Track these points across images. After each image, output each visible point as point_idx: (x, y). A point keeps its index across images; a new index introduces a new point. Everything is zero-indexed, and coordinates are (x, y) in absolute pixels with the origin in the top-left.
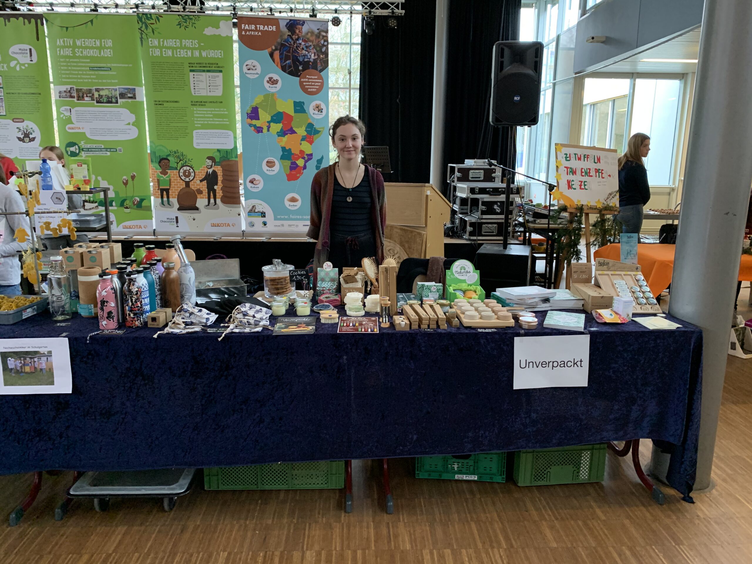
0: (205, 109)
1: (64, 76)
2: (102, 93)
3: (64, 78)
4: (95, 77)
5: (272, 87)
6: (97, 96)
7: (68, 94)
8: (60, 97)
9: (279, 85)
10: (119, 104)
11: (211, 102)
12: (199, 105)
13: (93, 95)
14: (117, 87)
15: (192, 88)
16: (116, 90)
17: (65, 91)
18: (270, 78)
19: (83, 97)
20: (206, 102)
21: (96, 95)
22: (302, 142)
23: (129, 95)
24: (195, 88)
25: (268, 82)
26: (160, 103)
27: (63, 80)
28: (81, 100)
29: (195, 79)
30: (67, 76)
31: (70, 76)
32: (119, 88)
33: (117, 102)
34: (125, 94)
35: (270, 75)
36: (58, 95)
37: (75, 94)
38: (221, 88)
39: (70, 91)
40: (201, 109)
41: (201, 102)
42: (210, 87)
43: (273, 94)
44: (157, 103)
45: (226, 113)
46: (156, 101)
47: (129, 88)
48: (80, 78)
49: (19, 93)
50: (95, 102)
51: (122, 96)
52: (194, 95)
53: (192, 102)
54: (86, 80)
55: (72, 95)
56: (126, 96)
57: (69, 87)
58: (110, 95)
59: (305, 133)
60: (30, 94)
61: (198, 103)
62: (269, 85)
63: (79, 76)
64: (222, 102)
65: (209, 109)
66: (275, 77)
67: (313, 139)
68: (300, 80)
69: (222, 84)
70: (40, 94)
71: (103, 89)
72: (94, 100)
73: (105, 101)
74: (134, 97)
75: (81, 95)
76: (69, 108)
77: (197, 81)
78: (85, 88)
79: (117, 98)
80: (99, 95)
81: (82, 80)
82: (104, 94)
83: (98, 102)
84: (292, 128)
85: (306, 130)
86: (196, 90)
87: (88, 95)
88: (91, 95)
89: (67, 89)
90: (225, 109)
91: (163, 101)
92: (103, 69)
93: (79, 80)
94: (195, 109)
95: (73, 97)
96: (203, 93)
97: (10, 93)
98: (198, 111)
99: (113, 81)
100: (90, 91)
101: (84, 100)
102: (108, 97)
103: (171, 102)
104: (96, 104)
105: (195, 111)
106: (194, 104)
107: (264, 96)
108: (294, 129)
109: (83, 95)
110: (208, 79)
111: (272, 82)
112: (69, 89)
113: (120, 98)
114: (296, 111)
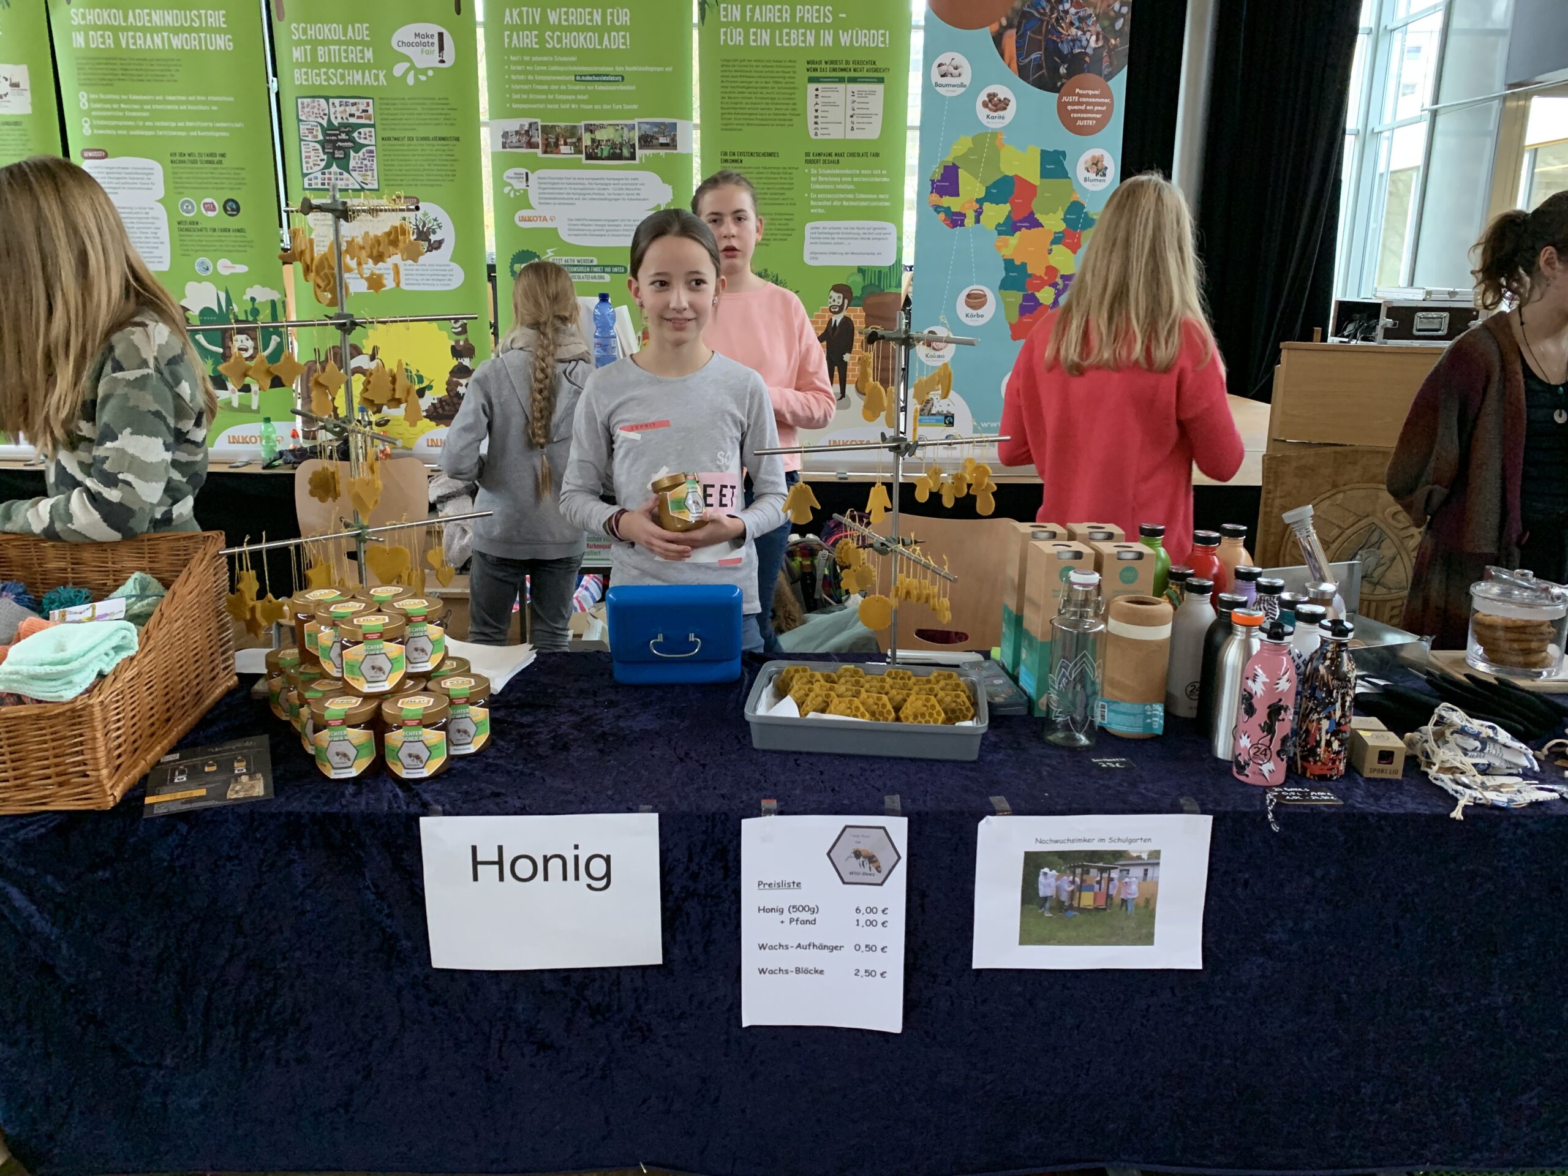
0: (837, 172)
1: (518, 96)
2: (600, 135)
3: (517, 101)
4: (586, 97)
5: (993, 118)
6: (589, 143)
7: (524, 139)
8: (504, 147)
9: (1010, 113)
10: (637, 161)
11: (852, 155)
12: (824, 162)
13: (580, 140)
14: (636, 121)
15: (811, 120)
16: (632, 127)
17: (517, 133)
18: (991, 96)
19: (557, 145)
20: (841, 155)
21: (587, 140)
22: (1054, 247)
23: (662, 140)
24: (819, 120)
25: (985, 105)
26: (736, 158)
27: (514, 106)
28: (551, 152)
29: (819, 100)
30: (525, 96)
31: (531, 96)
32: (640, 122)
33: (633, 157)
34: (652, 137)
35: (991, 89)
36: (501, 140)
37: (538, 139)
38: (877, 122)
39: (527, 132)
40: (828, 172)
41: (830, 155)
42: (855, 119)
43: (995, 134)
44: (728, 157)
45: (885, 179)
46: (726, 154)
47: (663, 124)
48: (552, 102)
49: (410, 139)
50: (583, 156)
51: (647, 141)
52: (813, 136)
53: (807, 154)
54: (568, 106)
55: (533, 140)
56: (655, 141)
57: (526, 122)
58: (618, 141)
59: (1062, 226)
60: (435, 139)
61: (822, 158)
62: (987, 111)
63: (550, 97)
64: (877, 155)
65: (847, 172)
66: (1003, 92)
67: (1079, 238)
68: (1060, 98)
69: (881, 113)
70: (457, 139)
71: (602, 127)
72: (581, 152)
73: (605, 154)
74: (672, 145)
75: (552, 141)
76: (524, 171)
77: (825, 104)
78: (562, 124)
79: (633, 146)
80: (593, 141)
81: (556, 106)
82: (605, 138)
83: (589, 157)
84: (1032, 214)
85: (1065, 220)
86: (820, 126)
87: (569, 141)
88: (574, 140)
89: (522, 126)
90: (884, 172)
91: (741, 154)
92: (604, 78)
93: (549, 106)
94: (814, 171)
95: (536, 146)
96: (836, 133)
97: (389, 139)
98: (821, 176)
99: (626, 107)
100: (572, 131)
101: (559, 153)
102: (613, 146)
103: (758, 154)
104: (584, 161)
105: (814, 175)
106: (812, 159)
107: (974, 139)
108: (1037, 216)
109: (558, 140)
110: (850, 99)
111: (995, 105)
112: (526, 128)
113: (641, 147)
114: (1045, 174)
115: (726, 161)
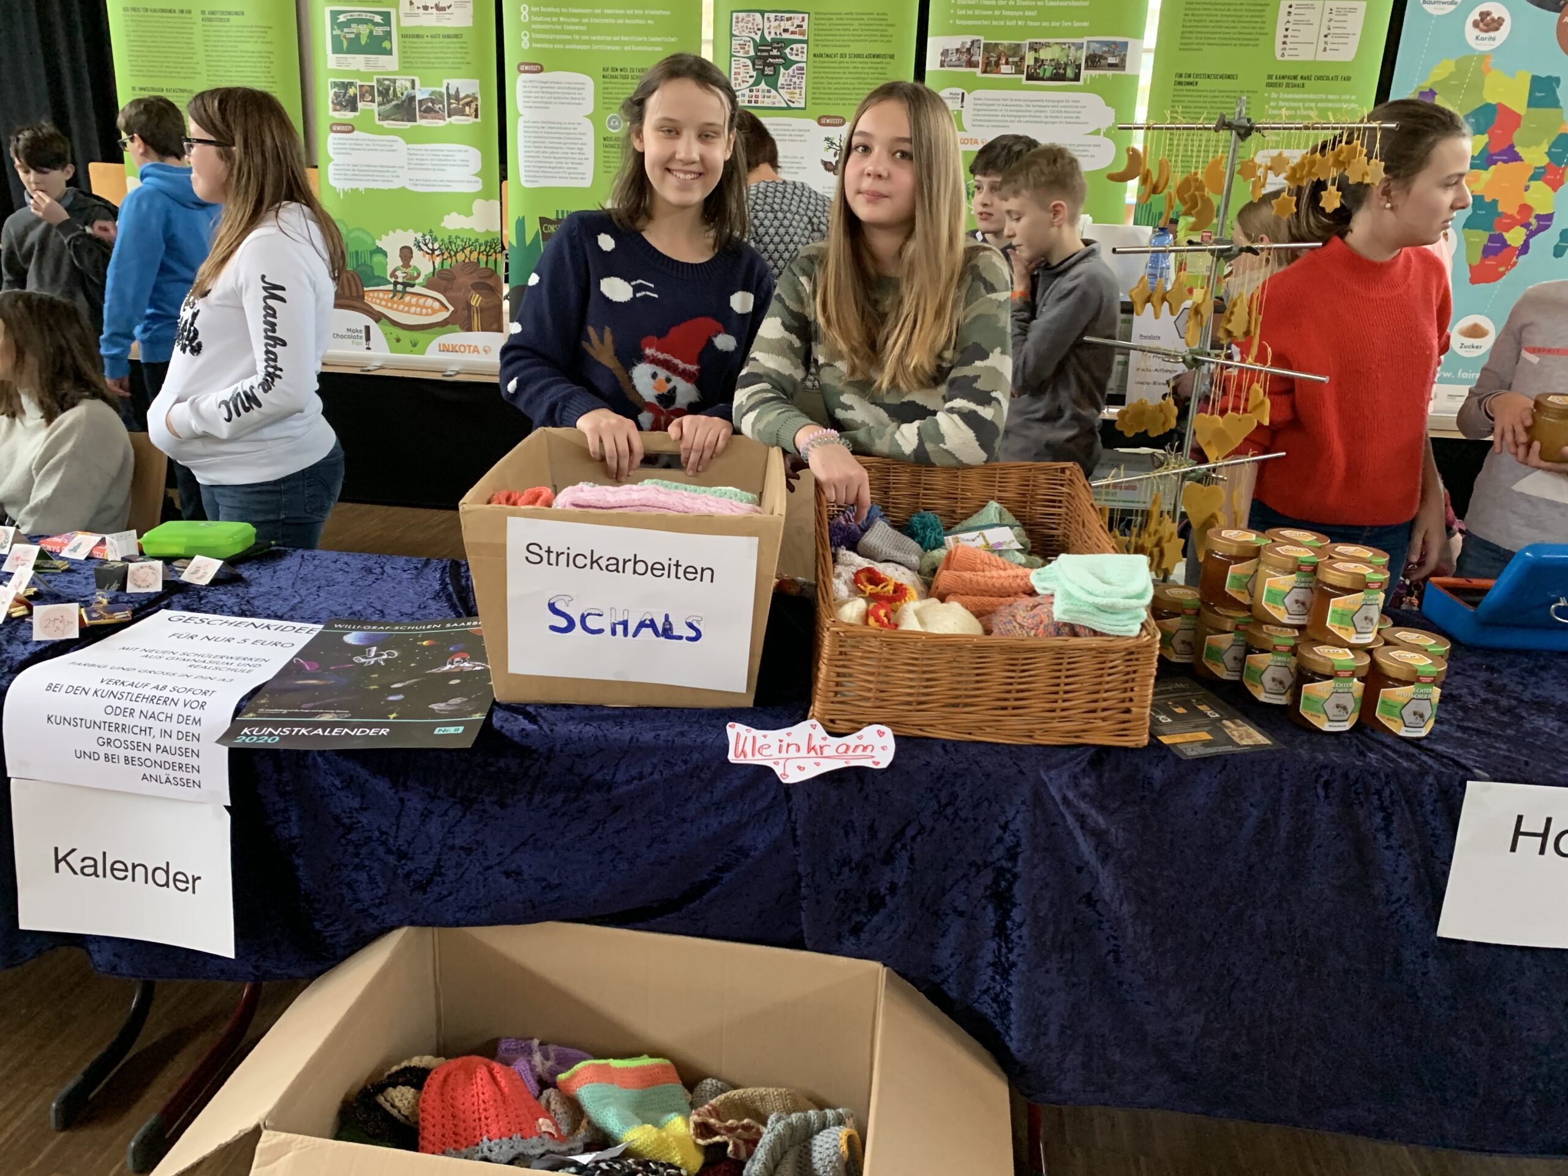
0: (1301, 96)
1: (963, 12)
2: (1043, 54)
3: (962, 17)
4: (1034, 13)
5: (1483, 39)
6: (1032, 62)
7: (964, 58)
8: (942, 65)
9: (1502, 35)
10: (1081, 82)
11: (1320, 78)
12: (1288, 85)
13: (1022, 59)
14: (1084, 40)
15: (1279, 39)
16: (1080, 47)
17: (957, 50)
18: (1484, 15)
19: (997, 64)
20: (1308, 78)
21: (1029, 60)
22: (1533, 184)
23: (1111, 60)
24: (1288, 40)
25: (1476, 24)
26: (1191, 80)
27: (958, 22)
28: (991, 72)
29: (1292, 18)
30: (970, 12)
31: (977, 12)
32: (1090, 41)
33: (1077, 78)
34: (1101, 57)
35: (1484, 7)
36: (939, 58)
37: (979, 58)
38: (1354, 42)
39: (969, 50)
40: (1291, 96)
41: (1295, 78)
42: (1329, 39)
43: (1484, 56)
44: (1183, 80)
45: (1353, 105)
46: (1181, 76)
47: (1115, 43)
48: (996, 18)
49: (842, 56)
50: (1024, 76)
51: (1094, 61)
52: (1279, 58)
53: (1270, 77)
54: (1013, 23)
55: (974, 59)
56: (1103, 62)
57: (968, 39)
58: (1063, 61)
59: (1545, 161)
60: (869, 56)
61: (1286, 81)
62: (1477, 32)
63: (997, 13)
64: (1348, 79)
65: (1312, 96)
66: (1497, 10)
67: (1562, 175)
68: (1561, 19)
69: (1359, 33)
70: (892, 57)
71: (1048, 45)
72: (1022, 73)
73: (1048, 74)
74: (1120, 66)
75: (993, 59)
76: (960, 91)
77: (1297, 23)
78: (1006, 42)
79: (1079, 67)
80: (1036, 60)
81: (1002, 23)
82: (1050, 57)
83: (1030, 77)
84: (1512, 146)
85: (1549, 154)
86: (1288, 46)
87: (1010, 60)
88: (1016, 59)
89: (963, 43)
90: (1354, 98)
91: (1198, 76)
93: (994, 23)
94: (1274, 95)
95: (976, 65)
96: (1305, 54)
97: (821, 56)
98: (1283, 100)
99: (1077, 24)
100: (1016, 49)
101: (998, 72)
102: (1058, 66)
103: (1216, 77)
104: (1024, 82)
105: (1274, 100)
106: (1273, 83)
107: (1457, 62)
108: (1517, 149)
109: (999, 59)
110: (1327, 16)
111: (1487, 25)
112: (968, 45)
113: (1087, 68)
114: (1533, 102)
115: (1180, 83)
